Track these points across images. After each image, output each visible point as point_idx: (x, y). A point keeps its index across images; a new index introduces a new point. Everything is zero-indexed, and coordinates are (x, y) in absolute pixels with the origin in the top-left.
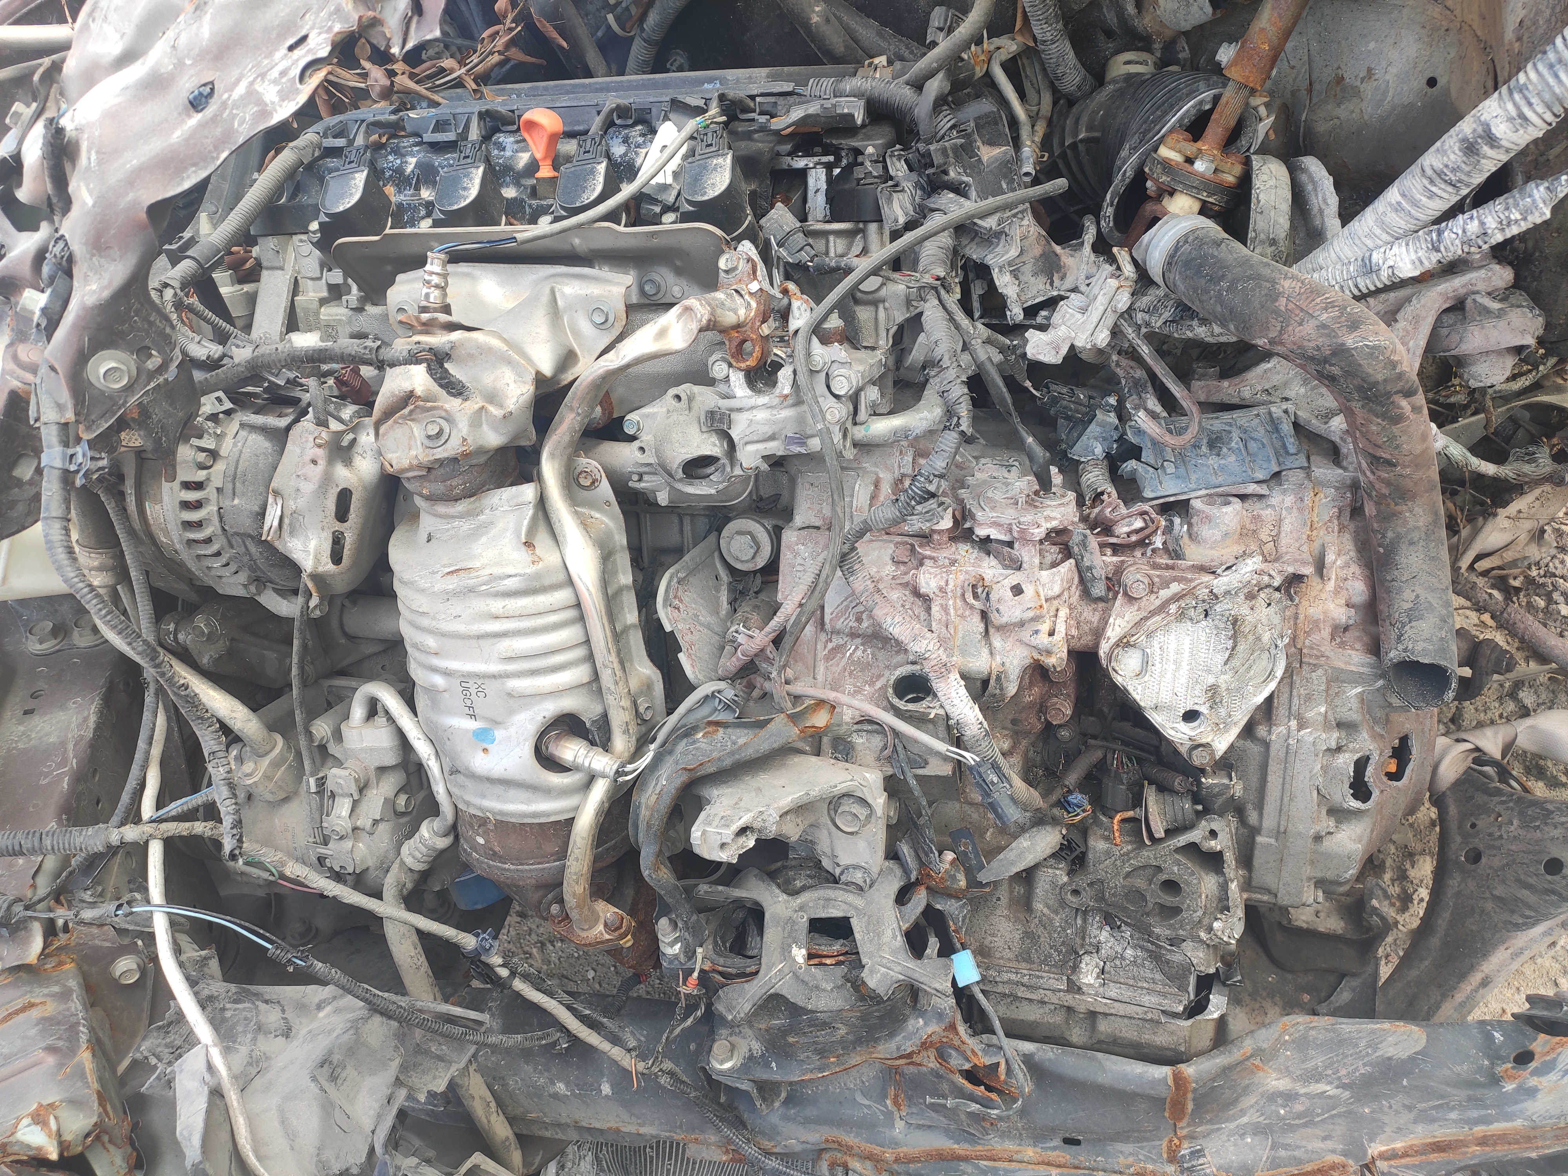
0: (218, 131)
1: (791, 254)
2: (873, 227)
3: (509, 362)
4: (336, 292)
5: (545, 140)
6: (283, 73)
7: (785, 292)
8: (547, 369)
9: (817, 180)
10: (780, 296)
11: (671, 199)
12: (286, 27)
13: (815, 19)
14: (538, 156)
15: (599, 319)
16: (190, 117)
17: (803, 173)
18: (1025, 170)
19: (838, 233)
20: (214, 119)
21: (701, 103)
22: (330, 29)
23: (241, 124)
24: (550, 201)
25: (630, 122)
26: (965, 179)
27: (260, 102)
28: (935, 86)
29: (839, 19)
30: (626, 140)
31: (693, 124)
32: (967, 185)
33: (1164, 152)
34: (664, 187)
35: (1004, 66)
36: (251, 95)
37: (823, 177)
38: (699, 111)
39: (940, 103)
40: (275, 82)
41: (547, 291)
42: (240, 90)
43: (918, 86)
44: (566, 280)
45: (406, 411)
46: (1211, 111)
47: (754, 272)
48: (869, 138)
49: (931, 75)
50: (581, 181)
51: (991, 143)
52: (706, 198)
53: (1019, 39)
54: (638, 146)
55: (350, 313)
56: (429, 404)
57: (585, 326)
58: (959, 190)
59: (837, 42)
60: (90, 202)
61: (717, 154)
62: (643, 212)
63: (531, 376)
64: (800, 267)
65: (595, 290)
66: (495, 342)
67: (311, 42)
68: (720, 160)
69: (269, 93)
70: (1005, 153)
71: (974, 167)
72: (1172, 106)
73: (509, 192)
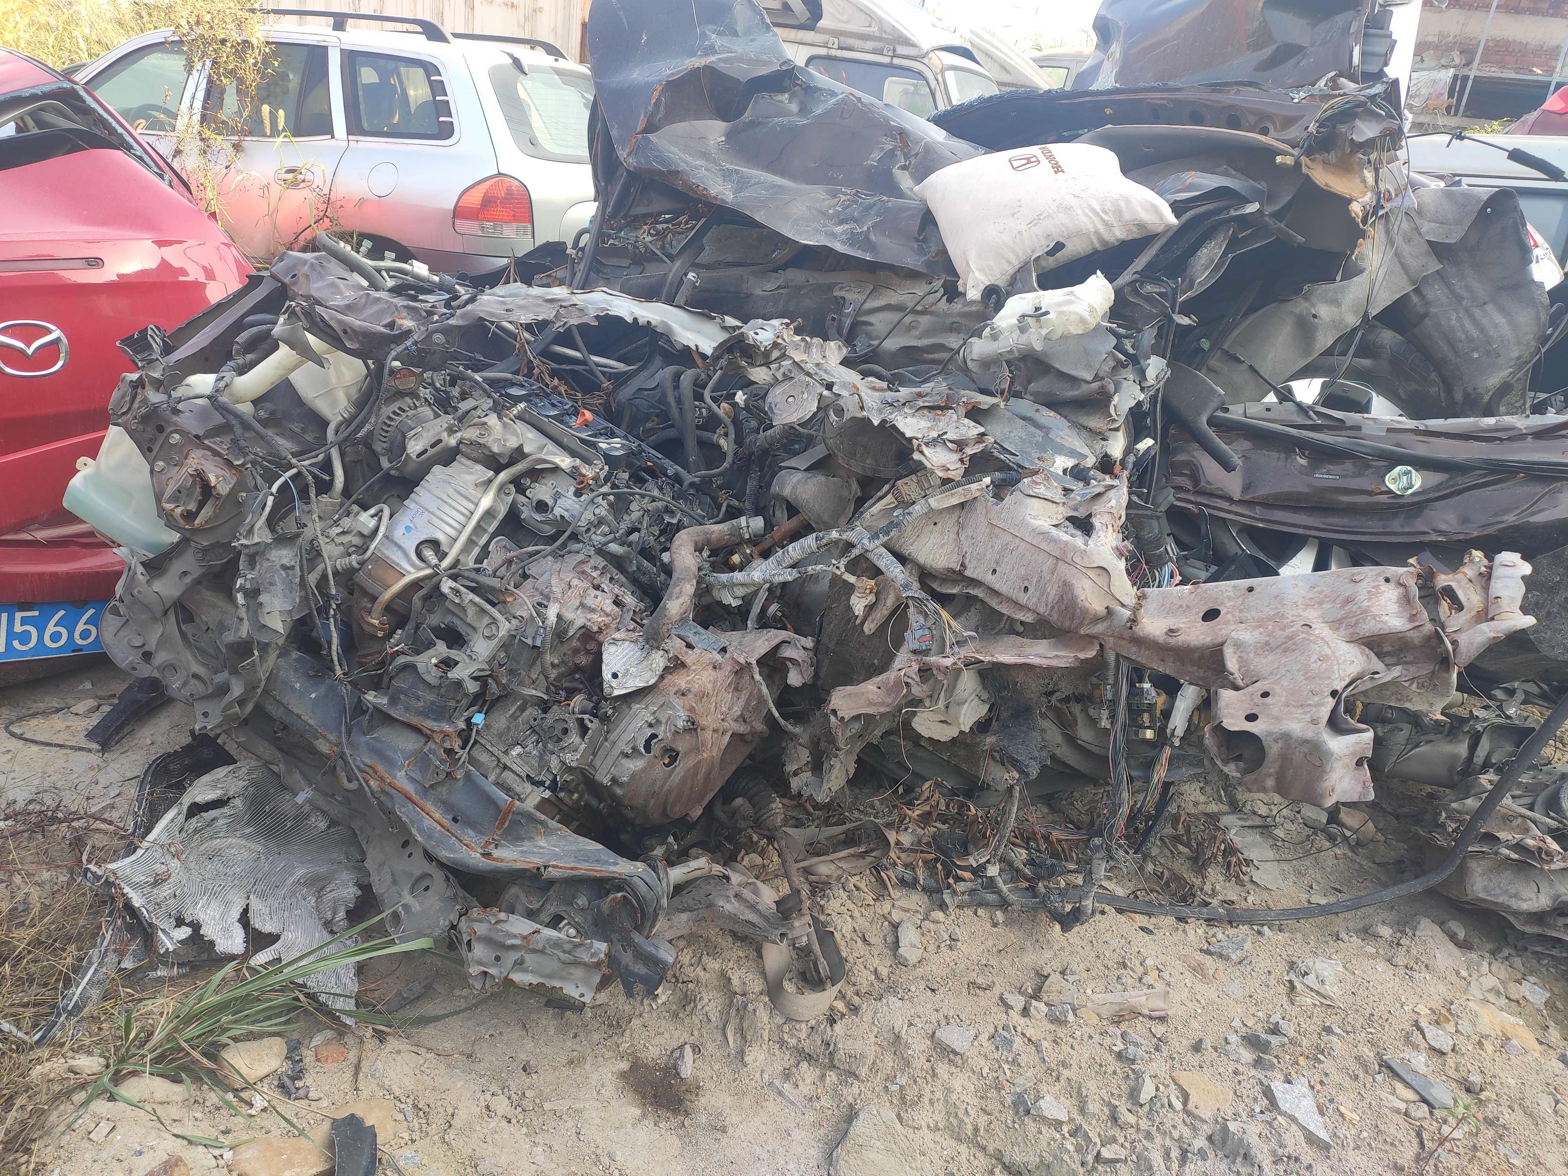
5: (583, 419)
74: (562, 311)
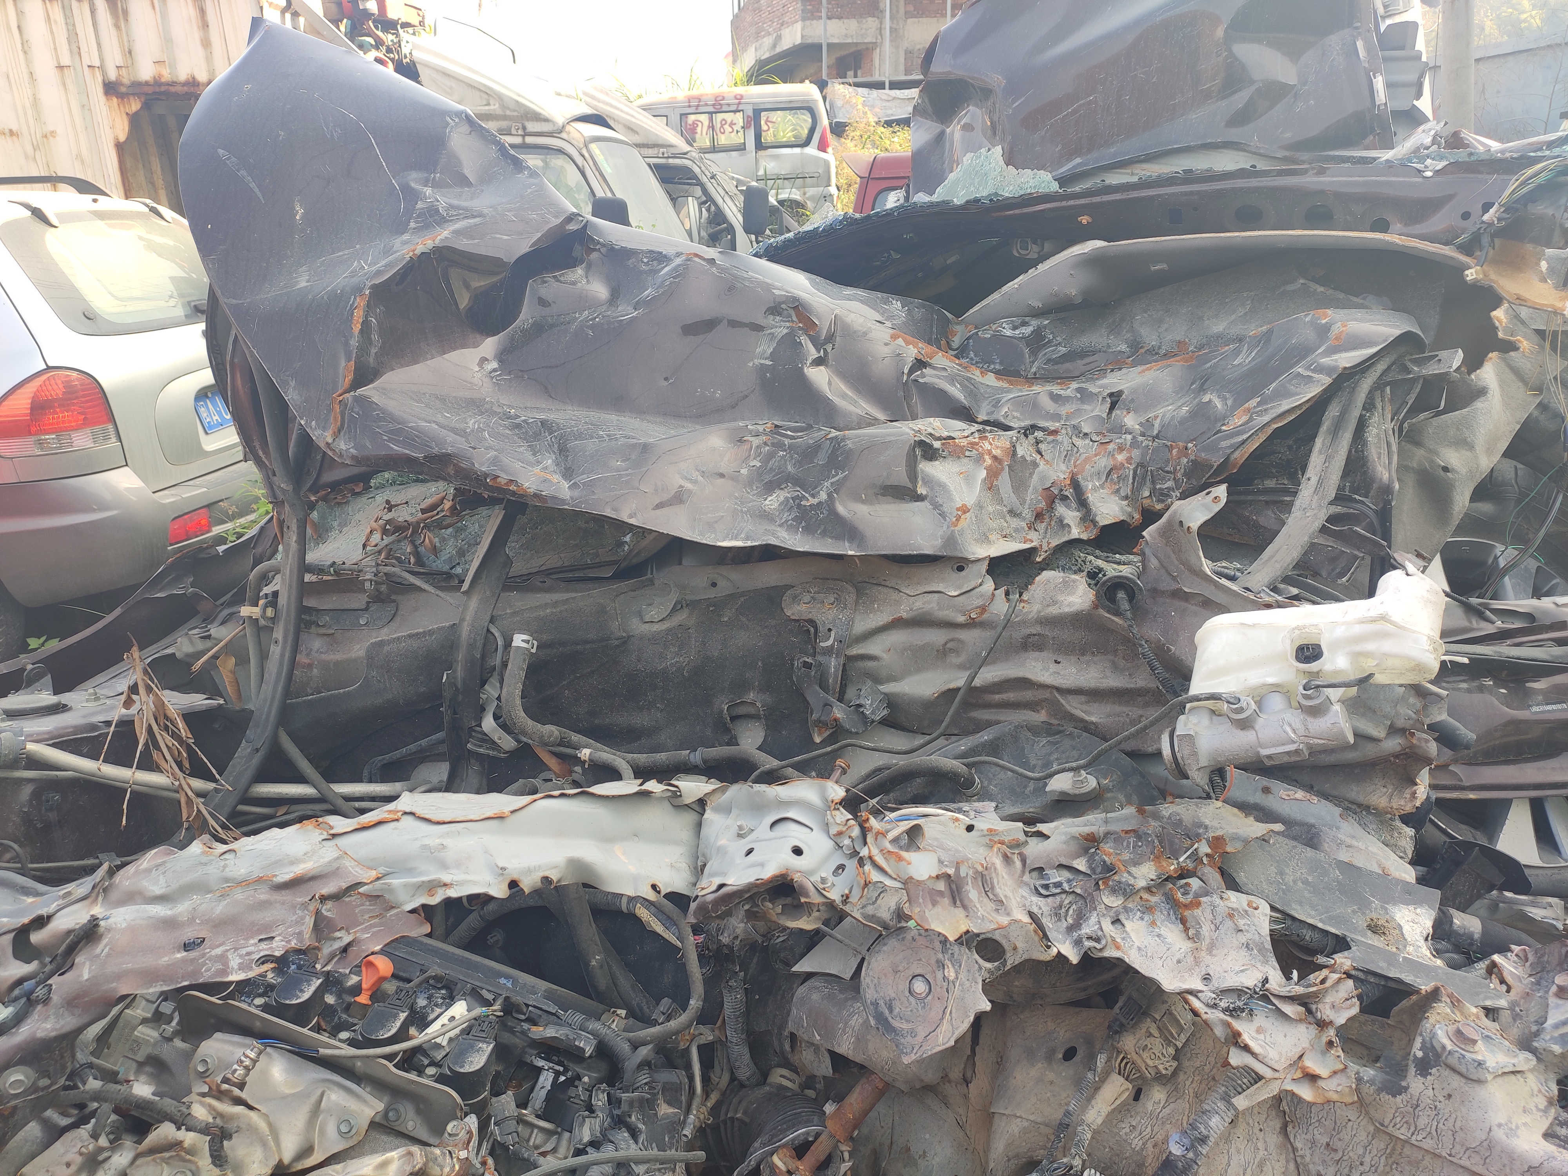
0: (190, 968)
1: (501, 1134)
2: (567, 1135)
3: (264, 1144)
4: (158, 1018)
5: (375, 979)
6: (248, 954)
7: (484, 1163)
8: (287, 1160)
9: (546, 1080)
10: (478, 1166)
11: (439, 1058)
12: (267, 927)
13: (594, 963)
14: (364, 986)
15: (344, 1129)
16: (179, 952)
17: (540, 1070)
18: (684, 1132)
19: (542, 1129)
20: (192, 961)
21: (490, 997)
22: (289, 942)
23: (207, 971)
24: (355, 1021)
25: (439, 986)
26: (641, 1126)
27: (226, 964)
28: (644, 1052)
29: (610, 967)
30: (429, 998)
31: (479, 1011)
32: (640, 1131)
33: (776, 1159)
34: (439, 1046)
35: (700, 1048)
36: (223, 959)
37: (551, 1079)
38: (488, 1003)
39: (645, 1064)
40: (241, 956)
41: (319, 1093)
42: (219, 951)
43: (635, 1046)
44: (336, 1088)
45: (166, 1155)
46: (813, 1142)
47: (469, 1142)
48: (589, 1069)
49: (644, 1044)
50: (384, 1020)
51: (670, 1104)
52: (462, 1070)
53: (717, 1032)
54: (437, 1005)
55: (160, 1038)
56: (188, 1157)
57: (331, 1129)
58: (634, 1134)
59: (602, 982)
60: (86, 976)
61: (484, 1040)
62: (415, 1059)
63: (273, 1162)
64: (504, 1147)
65: (352, 1104)
66: (263, 1125)
67: (275, 944)
68: (485, 1046)
69: (234, 962)
70: (675, 1114)
71: (650, 1117)
72: (794, 1125)
73: (330, 999)
74: (328, 910)
